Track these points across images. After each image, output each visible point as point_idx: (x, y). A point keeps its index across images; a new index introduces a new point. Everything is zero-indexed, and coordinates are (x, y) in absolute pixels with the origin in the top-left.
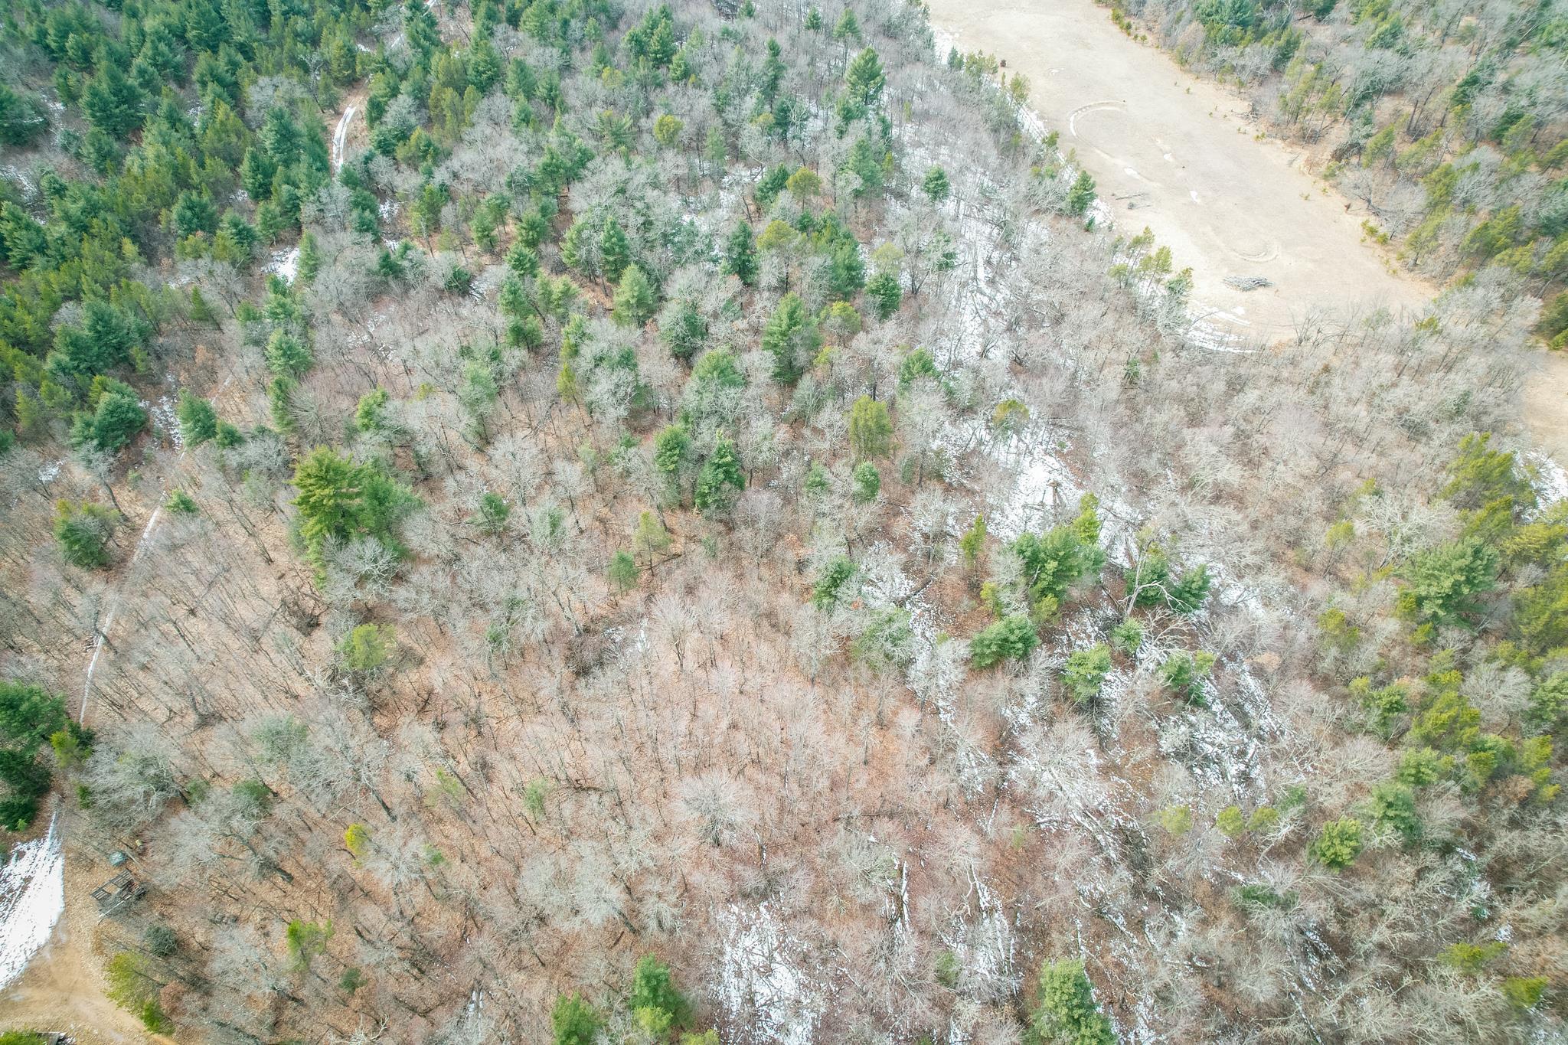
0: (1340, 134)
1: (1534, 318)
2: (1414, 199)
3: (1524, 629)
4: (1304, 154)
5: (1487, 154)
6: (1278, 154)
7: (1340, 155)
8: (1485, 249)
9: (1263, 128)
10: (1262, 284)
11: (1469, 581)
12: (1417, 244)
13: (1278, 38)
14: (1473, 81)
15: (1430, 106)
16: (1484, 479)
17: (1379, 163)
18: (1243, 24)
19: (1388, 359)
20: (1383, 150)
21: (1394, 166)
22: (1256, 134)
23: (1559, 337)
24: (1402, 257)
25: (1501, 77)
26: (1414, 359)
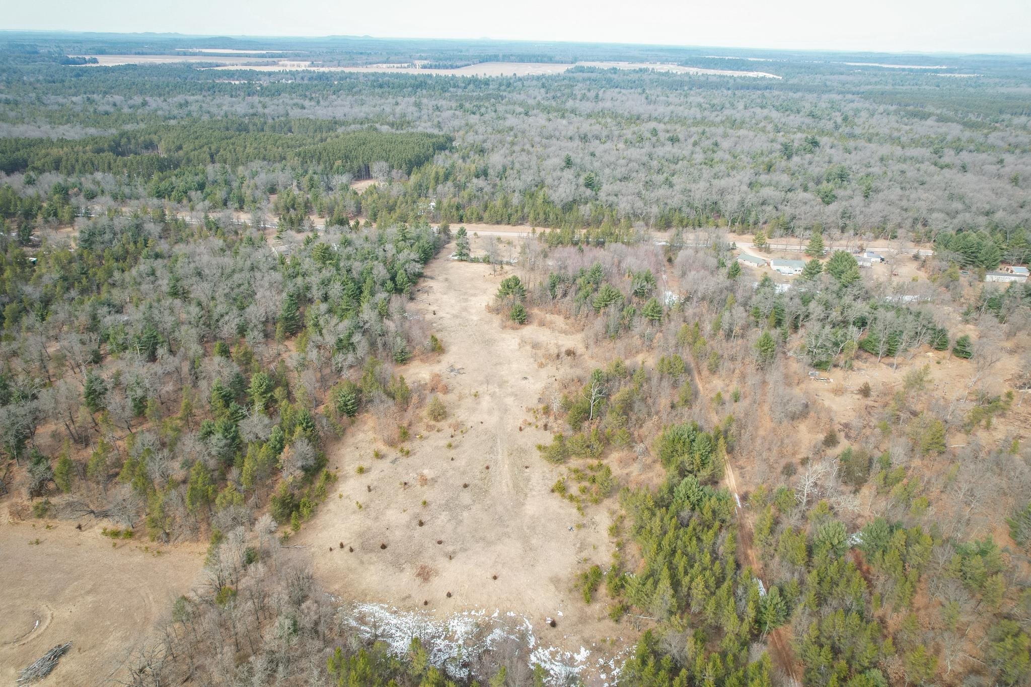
0: (24, 479)
1: (271, 521)
4: (4, 507)
7: (37, 492)
8: (205, 502)
10: (61, 653)
14: (93, 392)
15: (77, 417)
17: (75, 479)
21: (87, 475)
23: (293, 519)
24: (153, 538)
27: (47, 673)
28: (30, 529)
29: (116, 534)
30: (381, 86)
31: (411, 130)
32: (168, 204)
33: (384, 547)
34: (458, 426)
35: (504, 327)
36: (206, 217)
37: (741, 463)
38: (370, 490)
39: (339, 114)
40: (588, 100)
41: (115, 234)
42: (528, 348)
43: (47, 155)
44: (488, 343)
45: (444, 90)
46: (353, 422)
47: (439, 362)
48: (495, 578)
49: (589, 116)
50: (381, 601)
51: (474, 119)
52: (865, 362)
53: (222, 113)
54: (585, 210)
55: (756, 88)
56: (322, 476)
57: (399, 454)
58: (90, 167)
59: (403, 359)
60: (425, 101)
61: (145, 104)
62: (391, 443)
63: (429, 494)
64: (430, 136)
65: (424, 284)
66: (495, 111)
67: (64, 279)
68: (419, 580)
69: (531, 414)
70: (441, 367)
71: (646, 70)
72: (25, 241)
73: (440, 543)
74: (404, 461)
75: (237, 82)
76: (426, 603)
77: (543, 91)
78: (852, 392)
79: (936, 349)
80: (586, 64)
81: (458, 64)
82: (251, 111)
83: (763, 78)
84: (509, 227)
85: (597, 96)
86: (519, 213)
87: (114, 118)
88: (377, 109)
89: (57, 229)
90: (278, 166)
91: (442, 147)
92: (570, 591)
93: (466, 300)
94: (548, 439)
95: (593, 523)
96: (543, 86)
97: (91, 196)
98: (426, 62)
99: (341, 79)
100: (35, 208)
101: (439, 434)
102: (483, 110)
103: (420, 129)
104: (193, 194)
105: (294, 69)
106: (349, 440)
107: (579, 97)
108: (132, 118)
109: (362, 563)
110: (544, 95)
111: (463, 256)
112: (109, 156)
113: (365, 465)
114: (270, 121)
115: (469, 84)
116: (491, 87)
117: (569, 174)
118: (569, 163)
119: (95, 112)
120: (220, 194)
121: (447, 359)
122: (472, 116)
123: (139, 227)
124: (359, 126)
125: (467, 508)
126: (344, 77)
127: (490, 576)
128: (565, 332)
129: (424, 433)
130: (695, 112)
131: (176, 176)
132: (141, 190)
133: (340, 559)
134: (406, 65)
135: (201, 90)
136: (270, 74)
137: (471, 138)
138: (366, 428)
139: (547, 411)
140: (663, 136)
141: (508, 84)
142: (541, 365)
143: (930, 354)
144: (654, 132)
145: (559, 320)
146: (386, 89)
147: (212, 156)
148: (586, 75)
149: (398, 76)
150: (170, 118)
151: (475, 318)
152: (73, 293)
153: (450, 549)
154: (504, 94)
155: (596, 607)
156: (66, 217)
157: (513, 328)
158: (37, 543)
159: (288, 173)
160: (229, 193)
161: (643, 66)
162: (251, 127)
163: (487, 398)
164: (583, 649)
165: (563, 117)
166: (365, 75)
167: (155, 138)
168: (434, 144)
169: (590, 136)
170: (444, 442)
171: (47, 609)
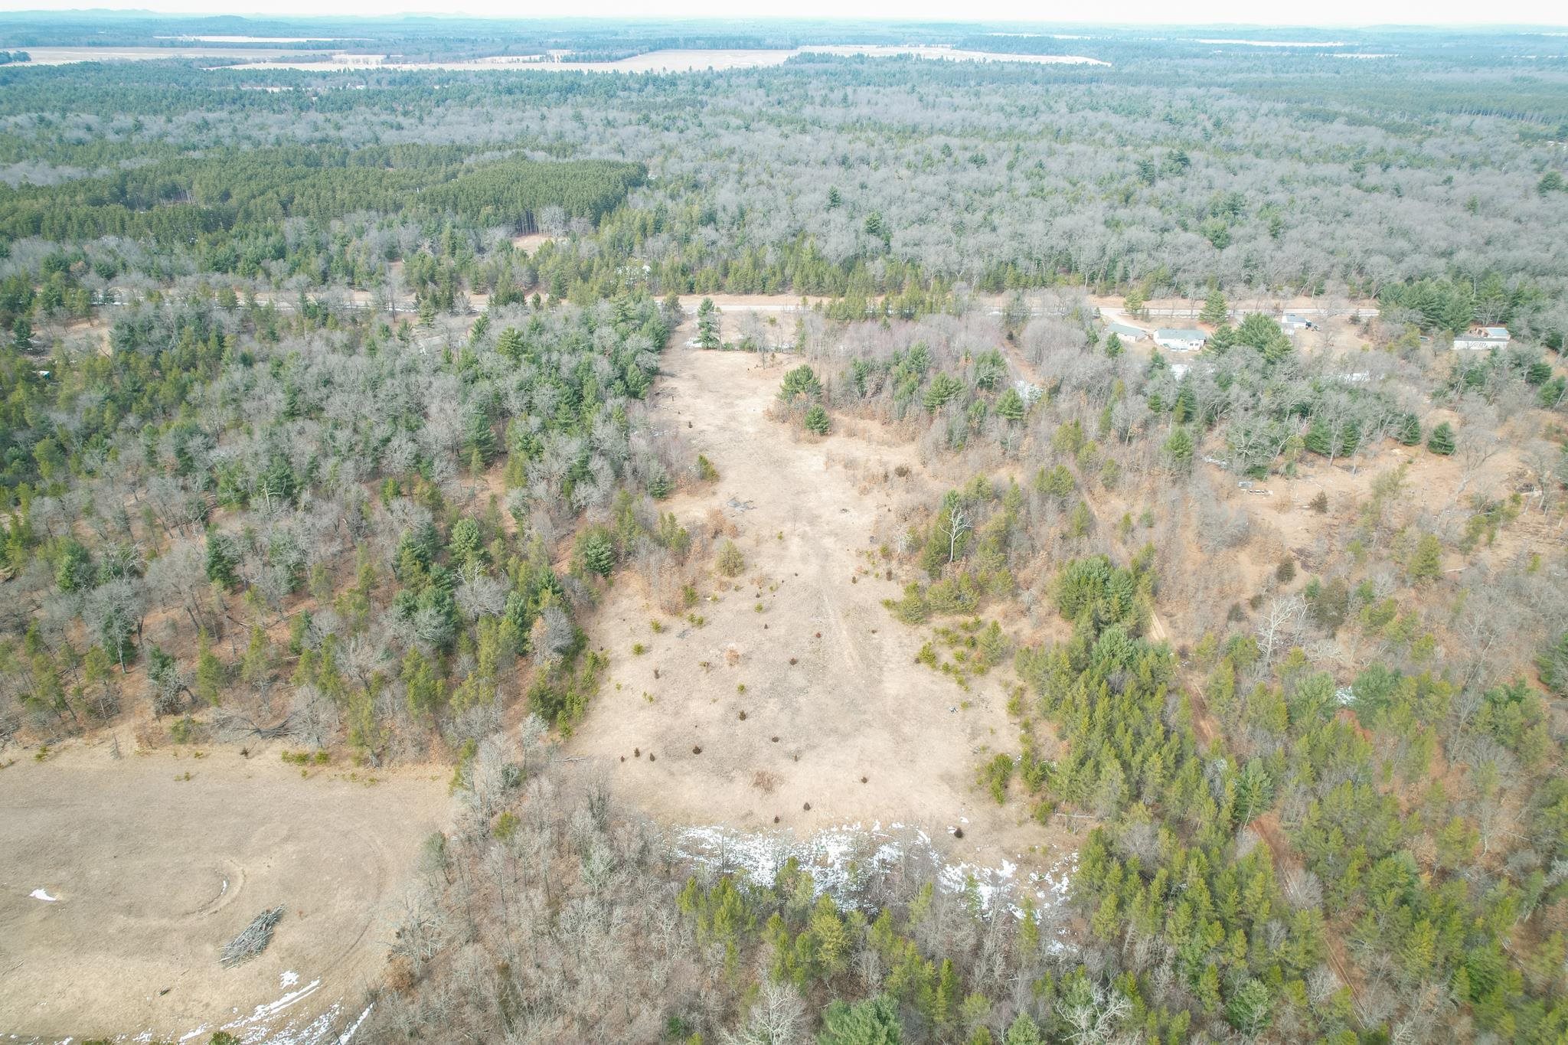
4: (124, 734)
6: (89, 756)
9: (31, 741)
22: (31, 754)
24: (358, 760)
27: (261, 949)
28: (167, 762)
29: (303, 759)
30: (510, 92)
31: (581, 157)
32: (236, 281)
33: (697, 751)
34: (763, 581)
35: (797, 441)
36: (304, 300)
37: (1168, 608)
38: (657, 676)
39: (460, 136)
40: (832, 104)
41: (169, 329)
42: (839, 468)
43: (14, 211)
44: (779, 464)
45: (610, 96)
46: (611, 584)
47: (714, 493)
48: (865, 780)
49: (840, 129)
50: (710, 823)
51: (671, 138)
53: (272, 138)
54: (877, 268)
55: (1076, 81)
56: (586, 660)
57: (688, 625)
58: (91, 228)
59: (662, 493)
60: (586, 112)
61: (139, 127)
62: (674, 611)
63: (744, 675)
64: (613, 165)
65: (661, 385)
66: (700, 125)
67: (113, 399)
68: (758, 792)
69: (864, 558)
70: (718, 500)
71: (907, 57)
72: (21, 344)
73: (775, 740)
74: (697, 633)
75: (276, 90)
76: (777, 820)
77: (761, 92)
78: (1301, 507)
79: (1405, 444)
80: (817, 50)
81: (620, 53)
82: (318, 135)
83: (1085, 65)
84: (764, 297)
85: (845, 99)
86: (779, 277)
87: (96, 149)
88: (517, 126)
89: (69, 324)
90: (394, 217)
91: (635, 182)
92: (972, 790)
93: (731, 405)
94: (896, 592)
95: (983, 700)
96: (761, 85)
97: (108, 273)
98: (566, 52)
99: (441, 82)
100: (26, 295)
101: (739, 594)
102: (680, 124)
103: (594, 155)
104: (270, 264)
105: (362, 67)
106: (610, 610)
107: (818, 100)
108: (126, 150)
109: (672, 774)
110: (765, 99)
111: (710, 340)
112: (118, 210)
113: (643, 642)
114: (353, 150)
115: (646, 85)
116: (680, 88)
117: (838, 216)
118: (835, 200)
119: (60, 139)
120: (317, 263)
121: (725, 490)
122: (667, 133)
123: (203, 318)
124: (497, 154)
125: (802, 691)
126: (445, 79)
127: (857, 778)
128: (890, 445)
129: (719, 594)
130: (996, 118)
131: (237, 238)
132: (185, 261)
133: (640, 771)
134: (538, 57)
135: (221, 102)
136: (324, 76)
137: (674, 166)
138: (629, 591)
139: (887, 554)
140: (963, 157)
141: (707, 81)
142: (865, 491)
144: (947, 151)
145: (875, 427)
146: (518, 96)
147: (284, 206)
148: (820, 67)
149: (529, 74)
150: (187, 149)
151: (751, 430)
153: (792, 747)
155: (1011, 809)
156: (80, 306)
157: (810, 442)
158: (188, 778)
159: (413, 227)
160: (328, 262)
161: (903, 50)
162: (324, 159)
163: (796, 540)
164: (1005, 863)
165: (804, 131)
166: (478, 75)
167: (181, 179)
168: (623, 177)
169: (852, 159)
170: (748, 604)
171: (233, 865)
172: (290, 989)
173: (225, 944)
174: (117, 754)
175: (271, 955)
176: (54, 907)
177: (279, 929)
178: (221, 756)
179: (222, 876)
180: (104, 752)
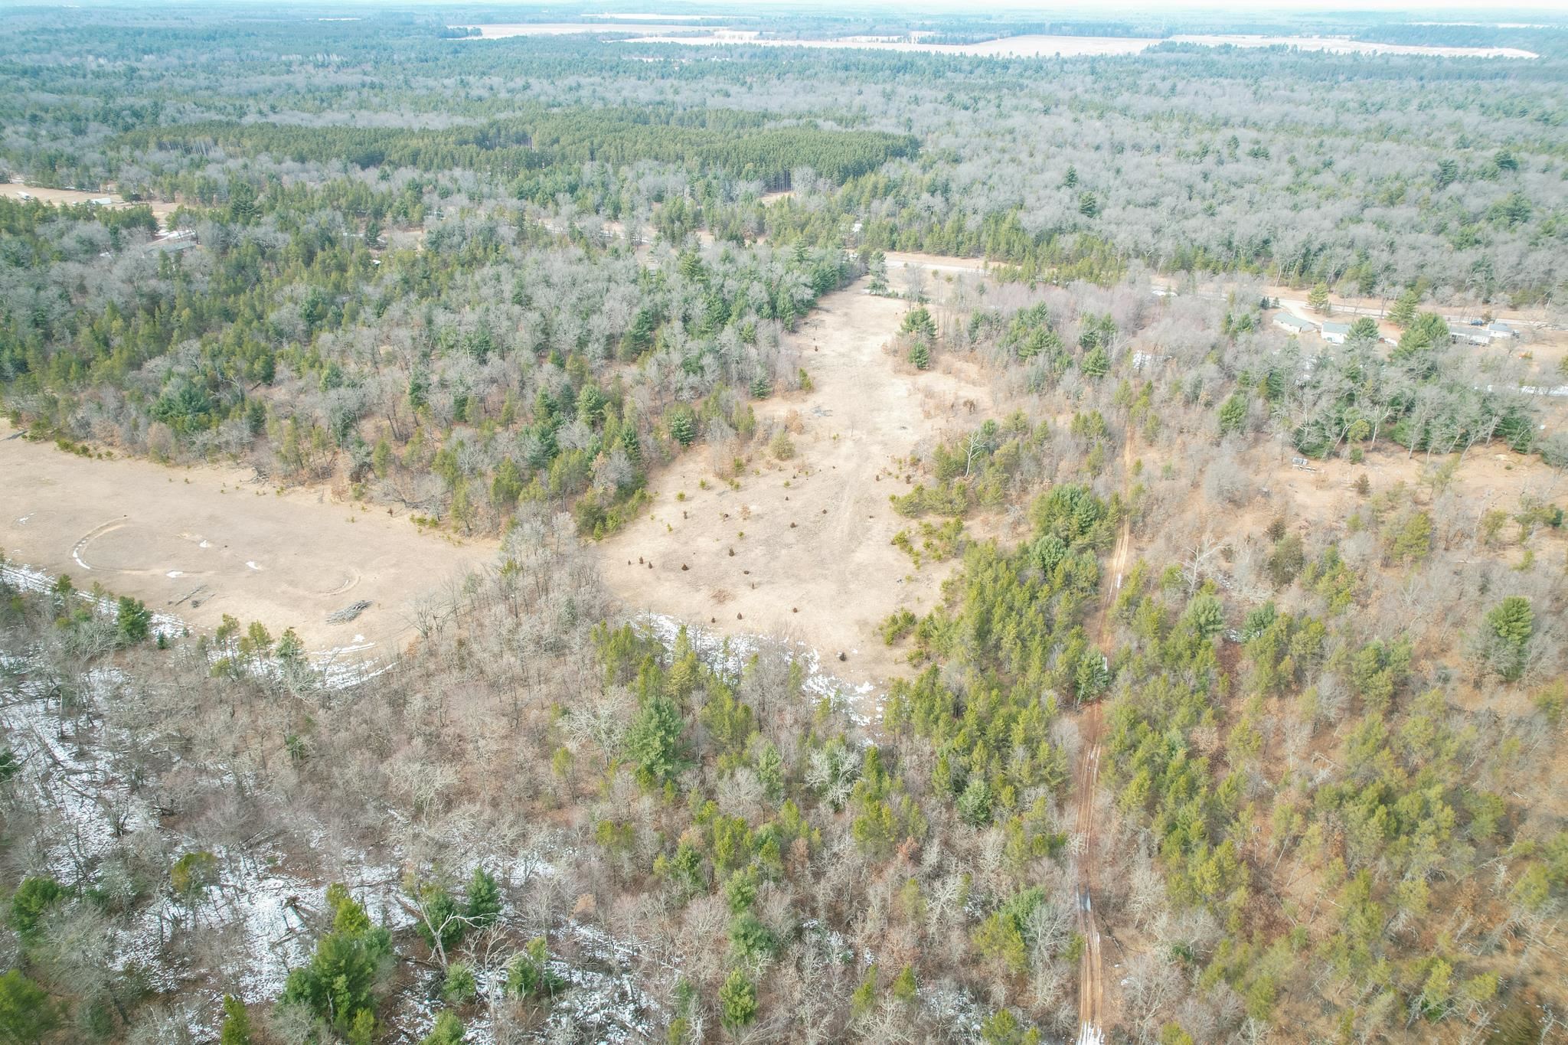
0: (346, 462)
1: (572, 527)
2: (435, 485)
3: (722, 739)
4: (327, 489)
5: (462, 432)
6: (305, 498)
7: (356, 477)
8: (509, 497)
9: (278, 484)
10: (364, 606)
11: (668, 732)
12: (460, 515)
13: (243, 409)
14: (417, 388)
15: (400, 415)
16: (624, 654)
17: (391, 470)
18: (204, 409)
19: (500, 609)
20: (387, 460)
21: (403, 468)
22: (274, 490)
23: (596, 531)
24: (456, 530)
25: (435, 379)
26: (518, 598)
27: (351, 619)
28: (347, 509)
29: (422, 521)
30: (847, 68)
31: (862, 128)
32: (530, 206)
33: (685, 568)
34: (805, 470)
35: (896, 370)
36: (571, 226)
38: (686, 517)
39: (773, 106)
40: (1158, 93)
41: (465, 239)
42: (920, 396)
43: (406, 146)
44: (871, 386)
45: (937, 74)
46: (685, 451)
47: (804, 401)
48: (795, 611)
49: (1145, 118)
50: (668, 613)
51: (961, 116)
52: (1389, 457)
53: (620, 100)
56: (637, 496)
57: (728, 488)
58: (451, 161)
59: (762, 393)
60: (901, 89)
61: (527, 87)
62: (721, 476)
63: (749, 528)
64: (885, 137)
65: (814, 317)
66: (999, 106)
67: (406, 281)
68: (712, 602)
69: (897, 466)
70: (805, 407)
72: (372, 241)
73: (747, 573)
74: (734, 494)
75: (650, 60)
76: (713, 621)
77: (1089, 79)
78: (1343, 486)
80: (1179, 39)
81: (977, 37)
82: (658, 98)
84: (958, 259)
85: (1173, 89)
86: (974, 242)
87: (487, 105)
88: (830, 99)
89: (406, 230)
90: (672, 167)
91: (899, 153)
92: (875, 634)
93: (862, 339)
94: (906, 491)
95: (927, 578)
96: (1093, 72)
97: (445, 194)
98: (926, 34)
99: (795, 57)
100: (385, 208)
101: (780, 473)
102: (981, 104)
103: (876, 128)
104: (560, 196)
105: (731, 42)
106: (677, 468)
107: (1144, 89)
108: (509, 105)
109: (659, 578)
110: (1089, 86)
111: (879, 289)
112: (473, 148)
113: (688, 493)
114: (680, 111)
115: (979, 66)
116: (1012, 71)
118: (1071, 179)
119: (467, 97)
120: (593, 198)
121: (814, 400)
122: (963, 112)
123: (492, 231)
124: (794, 122)
125: (789, 546)
126: (801, 54)
127: (790, 608)
128: (974, 383)
129: (763, 471)
130: (1328, 116)
131: (546, 175)
132: (501, 189)
133: (638, 572)
134: (895, 38)
135: (601, 70)
136: (698, 49)
137: (947, 142)
138: (699, 459)
139: (915, 462)
140: (1245, 147)
141: (1037, 67)
142: (928, 415)
143: (1502, 457)
144: (1235, 142)
145: (972, 370)
146: (854, 73)
147: (592, 153)
148: (1173, 56)
149: (878, 54)
150: (554, 106)
151: (865, 359)
152: (413, 297)
153: (756, 580)
154: (1026, 82)
155: (898, 652)
156: (416, 216)
157: (909, 373)
158: (353, 520)
159: (682, 176)
160: (603, 198)
161: (1278, 41)
162: (652, 118)
163: (849, 443)
164: (867, 684)
165: (1101, 117)
166: (830, 52)
167: (529, 128)
168: (887, 147)
169: (1128, 145)
170: (783, 482)
171: (356, 573)
172: (357, 644)
173: (333, 612)
174: (321, 500)
175: (355, 623)
176: (255, 572)
177: (365, 611)
178: (378, 513)
179: (347, 577)
180: (315, 497)
